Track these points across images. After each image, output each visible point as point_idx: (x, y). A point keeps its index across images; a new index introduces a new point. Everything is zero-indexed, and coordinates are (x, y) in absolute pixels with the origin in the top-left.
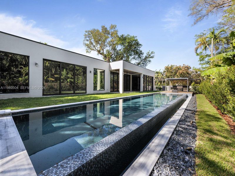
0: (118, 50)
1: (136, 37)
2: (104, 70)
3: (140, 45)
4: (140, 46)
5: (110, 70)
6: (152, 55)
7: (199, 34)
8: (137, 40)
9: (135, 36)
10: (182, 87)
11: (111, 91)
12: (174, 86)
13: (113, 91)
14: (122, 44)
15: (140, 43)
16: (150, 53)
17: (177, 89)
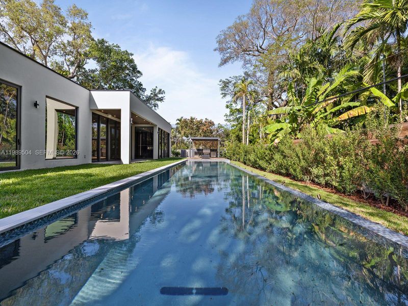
0: (87, 69)
1: (132, 55)
2: (77, 108)
3: (139, 72)
4: (139, 75)
5: (91, 110)
6: (160, 96)
7: (224, 80)
8: (132, 61)
9: (129, 52)
10: (209, 151)
11: (93, 160)
12: (198, 150)
13: (98, 160)
14: (100, 60)
15: (138, 69)
16: (157, 91)
17: (203, 154)
